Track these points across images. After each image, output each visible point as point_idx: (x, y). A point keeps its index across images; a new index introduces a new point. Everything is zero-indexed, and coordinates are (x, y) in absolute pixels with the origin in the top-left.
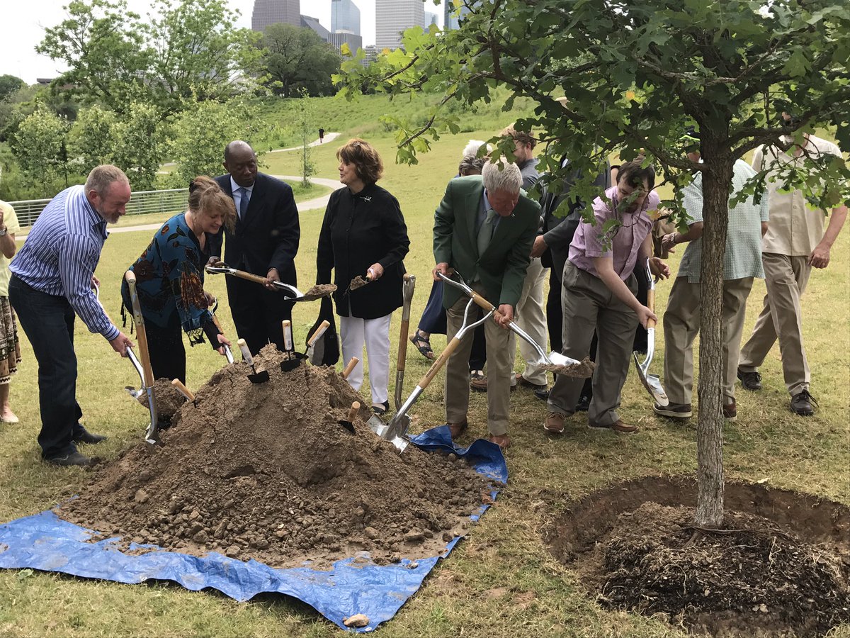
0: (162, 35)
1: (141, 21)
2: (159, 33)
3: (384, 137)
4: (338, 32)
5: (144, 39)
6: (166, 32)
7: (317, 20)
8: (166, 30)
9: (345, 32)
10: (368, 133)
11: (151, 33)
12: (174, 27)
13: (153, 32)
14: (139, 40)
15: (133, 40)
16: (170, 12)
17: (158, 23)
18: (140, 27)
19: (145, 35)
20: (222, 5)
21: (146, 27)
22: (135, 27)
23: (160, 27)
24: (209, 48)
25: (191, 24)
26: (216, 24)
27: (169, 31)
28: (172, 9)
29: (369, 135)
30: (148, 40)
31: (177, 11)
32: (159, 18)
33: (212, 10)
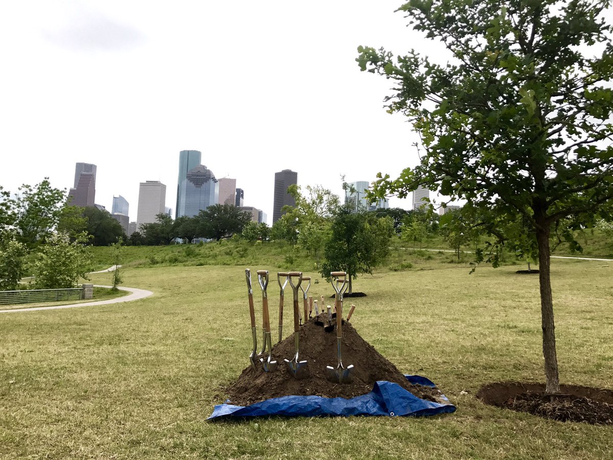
0: (23, 206)
1: (10, 198)
2: (21, 205)
3: (151, 267)
4: (115, 214)
5: (11, 208)
6: (26, 205)
7: (104, 207)
8: (26, 204)
9: (119, 214)
10: (140, 265)
11: (16, 205)
12: (31, 202)
13: (17, 204)
14: (8, 208)
15: (4, 208)
16: (30, 194)
17: (22, 199)
18: (10, 201)
19: (12, 206)
20: (63, 193)
21: (13, 201)
22: (6, 201)
23: (23, 202)
24: (53, 215)
25: (42, 202)
26: (58, 202)
27: (28, 205)
28: (32, 193)
29: (141, 266)
30: (14, 208)
31: (35, 194)
32: (22, 197)
33: (56, 195)
